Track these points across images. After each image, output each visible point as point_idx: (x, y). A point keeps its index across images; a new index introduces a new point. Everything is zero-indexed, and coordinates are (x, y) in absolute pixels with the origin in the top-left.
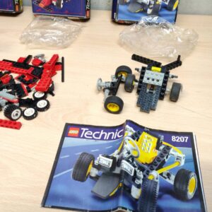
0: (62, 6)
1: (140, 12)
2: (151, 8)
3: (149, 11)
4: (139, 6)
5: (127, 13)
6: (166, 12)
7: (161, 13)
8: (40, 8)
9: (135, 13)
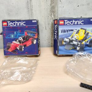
0: (23, 50)
1: (72, 49)
2: (79, 47)
3: (78, 48)
4: (72, 46)
5: (65, 50)
6: (88, 48)
7: (85, 49)
8: (9, 52)
9: (69, 50)
